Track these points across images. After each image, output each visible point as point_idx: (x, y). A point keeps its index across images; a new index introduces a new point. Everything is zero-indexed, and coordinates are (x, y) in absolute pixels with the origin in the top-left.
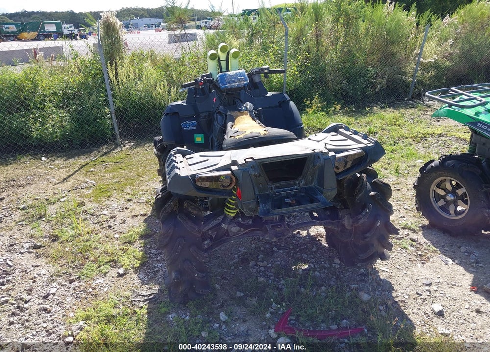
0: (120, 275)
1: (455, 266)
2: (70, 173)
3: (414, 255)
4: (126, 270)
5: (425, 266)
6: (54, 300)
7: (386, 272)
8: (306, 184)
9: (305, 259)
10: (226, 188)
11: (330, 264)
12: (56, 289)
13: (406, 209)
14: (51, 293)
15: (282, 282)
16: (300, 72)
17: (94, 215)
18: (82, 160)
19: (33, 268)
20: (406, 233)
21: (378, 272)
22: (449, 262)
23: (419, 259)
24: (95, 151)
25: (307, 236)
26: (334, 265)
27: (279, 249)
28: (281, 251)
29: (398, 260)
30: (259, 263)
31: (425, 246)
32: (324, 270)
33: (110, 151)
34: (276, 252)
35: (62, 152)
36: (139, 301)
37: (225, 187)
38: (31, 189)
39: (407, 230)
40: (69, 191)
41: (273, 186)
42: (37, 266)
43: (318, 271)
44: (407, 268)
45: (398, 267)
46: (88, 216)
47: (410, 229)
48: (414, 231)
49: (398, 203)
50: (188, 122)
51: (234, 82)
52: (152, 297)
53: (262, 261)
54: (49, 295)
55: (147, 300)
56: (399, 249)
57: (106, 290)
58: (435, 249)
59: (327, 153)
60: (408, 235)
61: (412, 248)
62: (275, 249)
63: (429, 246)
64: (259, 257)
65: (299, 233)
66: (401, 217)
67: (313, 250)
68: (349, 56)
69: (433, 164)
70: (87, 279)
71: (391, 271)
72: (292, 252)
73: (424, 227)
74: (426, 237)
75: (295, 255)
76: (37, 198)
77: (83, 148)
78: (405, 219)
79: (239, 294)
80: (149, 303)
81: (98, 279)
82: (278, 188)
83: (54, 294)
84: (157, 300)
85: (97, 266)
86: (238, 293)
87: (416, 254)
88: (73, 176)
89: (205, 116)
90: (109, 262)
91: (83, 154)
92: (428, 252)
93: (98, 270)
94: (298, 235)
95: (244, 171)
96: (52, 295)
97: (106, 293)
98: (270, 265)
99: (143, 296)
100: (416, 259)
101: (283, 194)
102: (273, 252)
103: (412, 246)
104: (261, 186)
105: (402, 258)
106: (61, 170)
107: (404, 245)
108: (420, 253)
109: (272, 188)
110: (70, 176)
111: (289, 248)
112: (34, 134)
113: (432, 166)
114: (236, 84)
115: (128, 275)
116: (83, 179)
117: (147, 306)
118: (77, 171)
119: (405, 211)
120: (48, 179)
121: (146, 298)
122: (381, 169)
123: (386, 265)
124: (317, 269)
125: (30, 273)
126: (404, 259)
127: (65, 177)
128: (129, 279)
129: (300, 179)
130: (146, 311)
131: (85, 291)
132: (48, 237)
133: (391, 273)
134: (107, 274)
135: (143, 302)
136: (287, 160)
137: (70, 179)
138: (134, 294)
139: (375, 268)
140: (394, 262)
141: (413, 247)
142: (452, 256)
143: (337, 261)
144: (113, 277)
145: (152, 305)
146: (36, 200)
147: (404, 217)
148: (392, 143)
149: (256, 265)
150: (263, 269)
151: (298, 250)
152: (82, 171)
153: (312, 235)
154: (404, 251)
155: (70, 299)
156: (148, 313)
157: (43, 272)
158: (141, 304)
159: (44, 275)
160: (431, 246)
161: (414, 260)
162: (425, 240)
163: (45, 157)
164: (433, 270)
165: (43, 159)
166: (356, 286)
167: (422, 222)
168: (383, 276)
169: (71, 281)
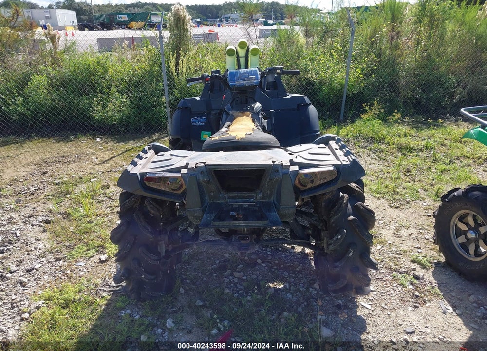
0: (102, 262)
1: (454, 317)
2: (113, 156)
3: (410, 295)
4: (109, 257)
5: (417, 310)
6: (34, 275)
7: (367, 308)
8: (263, 198)
9: (284, 278)
10: (175, 192)
11: (307, 289)
12: (41, 265)
13: (427, 240)
14: (35, 267)
15: (249, 298)
16: (365, 75)
17: (111, 199)
18: (130, 145)
19: (35, 241)
20: (412, 267)
21: (358, 306)
22: (448, 311)
23: (413, 300)
24: (147, 138)
25: (300, 252)
26: (311, 289)
27: (263, 262)
28: (264, 265)
29: (388, 297)
30: (235, 273)
31: (429, 287)
32: (298, 294)
33: (159, 139)
34: (259, 264)
35: (117, 135)
36: (104, 291)
37: (174, 190)
38: (73, 167)
39: (416, 264)
40: (103, 172)
41: (227, 196)
42: (39, 240)
43: (291, 294)
44: (394, 308)
45: (383, 305)
46: (106, 198)
47: (419, 263)
48: (424, 267)
49: (421, 231)
50: (198, 118)
51: (244, 80)
52: (118, 289)
53: (239, 272)
54: (33, 269)
55: (112, 291)
56: (395, 285)
57: (82, 273)
58: (439, 292)
59: (288, 167)
60: (414, 270)
61: (411, 287)
62: (259, 261)
63: (433, 287)
64: (238, 267)
65: (293, 248)
66: (417, 248)
67: (297, 269)
68: (427, 62)
69: (456, 193)
70: (71, 260)
71: (373, 309)
72: (275, 267)
73: (438, 264)
74: (436, 275)
75: (276, 271)
76: (73, 175)
77: (137, 133)
78: (420, 250)
79: (199, 303)
80: (112, 294)
81: (81, 261)
82: (233, 198)
83: (37, 270)
84: (121, 292)
85: (86, 248)
86: (198, 301)
87: (412, 295)
88: (114, 159)
89: (215, 114)
90: (98, 247)
91: (134, 139)
92: (427, 295)
93: (85, 253)
94: (292, 250)
95: (191, 175)
96: (35, 270)
97: (81, 277)
98: (245, 278)
99: (110, 286)
100: (410, 300)
101: (235, 205)
102: (256, 264)
103: (412, 283)
104: (212, 194)
105: (394, 295)
106: (107, 152)
107: (403, 281)
108: (417, 294)
109: (225, 198)
110: (112, 158)
111: (274, 263)
112: (96, 116)
113: (454, 195)
114: (245, 82)
115: (109, 263)
116: (121, 163)
117: (109, 297)
118: (120, 154)
119: (425, 241)
120: (92, 159)
121: (112, 289)
122: (420, 190)
123: (370, 300)
124: (291, 292)
125: (30, 245)
126: (395, 298)
127: (106, 159)
128: (107, 267)
129: (258, 191)
130: (105, 302)
131: (63, 271)
132: (63, 213)
133: (373, 311)
134: (91, 259)
135: (107, 292)
136: (242, 169)
137: (110, 162)
138: (103, 282)
139: (357, 302)
140: (382, 298)
141: (412, 285)
142: (457, 304)
143: (317, 286)
144: (94, 262)
145: (114, 297)
146: (73, 177)
147: (420, 248)
148: (447, 162)
149: (232, 275)
150: (236, 280)
151: (282, 266)
152: (125, 155)
153: (306, 252)
154: (400, 288)
155: (47, 277)
156: (106, 305)
157: (41, 246)
158: (105, 294)
159: (40, 249)
160: (436, 288)
161: (407, 301)
162: (432, 279)
163: (100, 138)
164: (424, 317)
165: (98, 140)
166: (324, 318)
167: (439, 258)
168: (360, 312)
169: (58, 260)
